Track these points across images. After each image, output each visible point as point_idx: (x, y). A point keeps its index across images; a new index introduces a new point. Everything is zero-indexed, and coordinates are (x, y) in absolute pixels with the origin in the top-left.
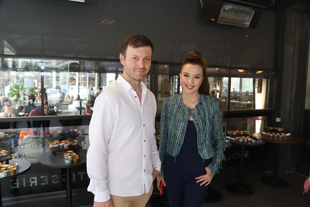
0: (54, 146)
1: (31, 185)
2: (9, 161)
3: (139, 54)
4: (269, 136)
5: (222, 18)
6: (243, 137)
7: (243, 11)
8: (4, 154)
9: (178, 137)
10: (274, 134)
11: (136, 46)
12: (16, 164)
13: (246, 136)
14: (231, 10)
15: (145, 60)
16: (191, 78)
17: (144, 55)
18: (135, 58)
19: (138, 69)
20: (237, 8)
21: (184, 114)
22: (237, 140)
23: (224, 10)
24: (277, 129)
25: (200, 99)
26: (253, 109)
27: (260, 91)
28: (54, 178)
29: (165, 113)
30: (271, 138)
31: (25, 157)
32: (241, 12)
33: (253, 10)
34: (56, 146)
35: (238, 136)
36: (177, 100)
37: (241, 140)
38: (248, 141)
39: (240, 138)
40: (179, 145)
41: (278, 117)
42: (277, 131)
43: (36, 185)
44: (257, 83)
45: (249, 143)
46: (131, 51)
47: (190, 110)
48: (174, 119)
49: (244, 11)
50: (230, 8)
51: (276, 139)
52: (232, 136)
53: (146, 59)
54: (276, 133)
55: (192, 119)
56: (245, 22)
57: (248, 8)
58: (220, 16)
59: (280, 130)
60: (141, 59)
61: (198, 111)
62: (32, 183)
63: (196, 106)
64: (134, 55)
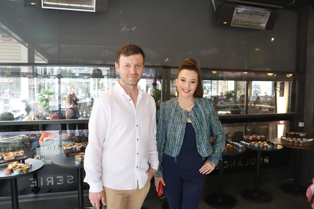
0: (67, 148)
1: (48, 184)
2: (25, 160)
3: (130, 62)
4: (288, 141)
5: (236, 21)
6: (260, 142)
7: (257, 12)
8: (21, 154)
9: (177, 139)
10: (294, 139)
11: (127, 54)
12: (30, 164)
13: (262, 141)
14: (245, 13)
15: (136, 67)
16: (187, 83)
17: (135, 62)
18: (127, 66)
19: (131, 75)
20: (251, 10)
21: (182, 117)
22: (253, 145)
23: (237, 13)
24: (299, 134)
25: (195, 103)
26: (274, 113)
27: (282, 95)
28: (69, 178)
29: (163, 117)
30: (290, 144)
31: (44, 158)
32: (256, 13)
33: (269, 11)
34: (70, 148)
35: (254, 141)
36: (173, 104)
37: (256, 145)
38: (264, 147)
39: (255, 143)
40: (179, 146)
41: (301, 122)
42: (298, 136)
43: (53, 184)
44: (278, 86)
45: (265, 149)
46: (123, 59)
47: (187, 113)
48: (173, 122)
49: (260, 13)
50: (244, 11)
51: (296, 145)
52: (248, 141)
53: (138, 65)
54: (297, 138)
55: (189, 121)
56: (261, 24)
57: (263, 9)
58: (233, 19)
59: (301, 135)
60: (132, 66)
61: (195, 113)
62: (49, 182)
63: (193, 109)
64: (126, 63)
